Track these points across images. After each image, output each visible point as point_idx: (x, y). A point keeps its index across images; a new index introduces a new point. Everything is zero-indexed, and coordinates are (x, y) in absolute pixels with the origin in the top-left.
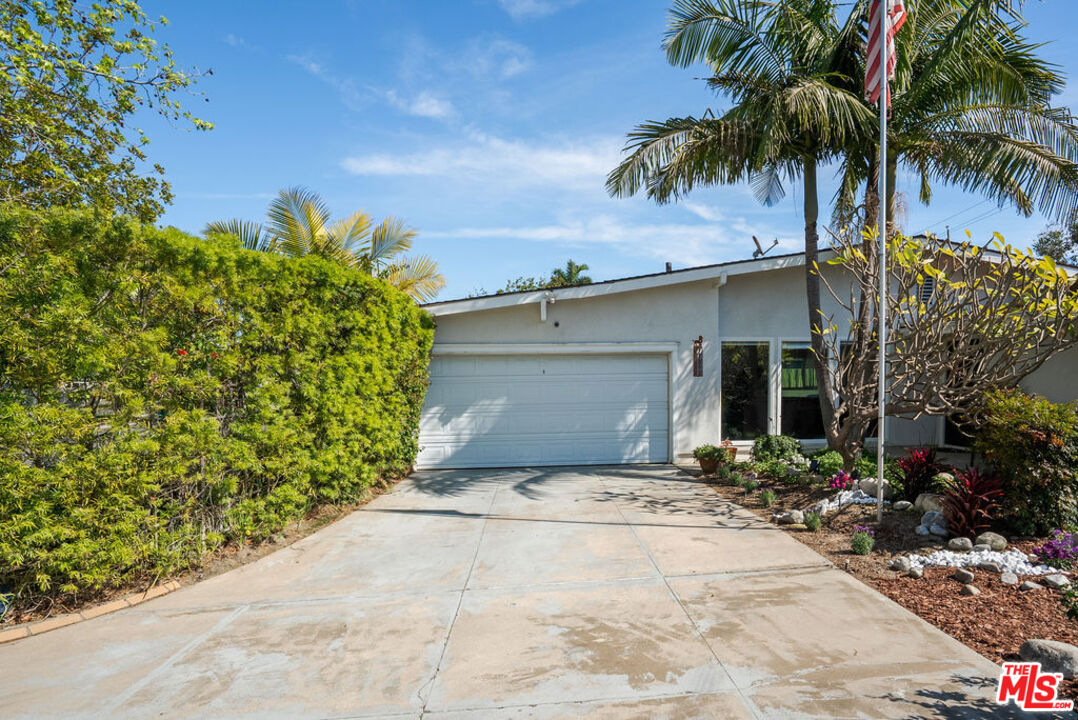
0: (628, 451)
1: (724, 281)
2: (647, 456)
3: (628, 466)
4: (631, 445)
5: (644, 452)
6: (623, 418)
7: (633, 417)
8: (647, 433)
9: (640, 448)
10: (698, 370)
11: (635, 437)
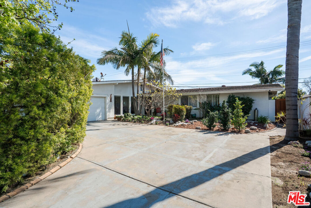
0: (97, 118)
1: (117, 84)
2: (101, 119)
3: (97, 121)
4: (98, 117)
5: (100, 118)
6: (96, 111)
7: (98, 111)
8: (101, 114)
9: (100, 117)
10: (111, 101)
11: (99, 115)
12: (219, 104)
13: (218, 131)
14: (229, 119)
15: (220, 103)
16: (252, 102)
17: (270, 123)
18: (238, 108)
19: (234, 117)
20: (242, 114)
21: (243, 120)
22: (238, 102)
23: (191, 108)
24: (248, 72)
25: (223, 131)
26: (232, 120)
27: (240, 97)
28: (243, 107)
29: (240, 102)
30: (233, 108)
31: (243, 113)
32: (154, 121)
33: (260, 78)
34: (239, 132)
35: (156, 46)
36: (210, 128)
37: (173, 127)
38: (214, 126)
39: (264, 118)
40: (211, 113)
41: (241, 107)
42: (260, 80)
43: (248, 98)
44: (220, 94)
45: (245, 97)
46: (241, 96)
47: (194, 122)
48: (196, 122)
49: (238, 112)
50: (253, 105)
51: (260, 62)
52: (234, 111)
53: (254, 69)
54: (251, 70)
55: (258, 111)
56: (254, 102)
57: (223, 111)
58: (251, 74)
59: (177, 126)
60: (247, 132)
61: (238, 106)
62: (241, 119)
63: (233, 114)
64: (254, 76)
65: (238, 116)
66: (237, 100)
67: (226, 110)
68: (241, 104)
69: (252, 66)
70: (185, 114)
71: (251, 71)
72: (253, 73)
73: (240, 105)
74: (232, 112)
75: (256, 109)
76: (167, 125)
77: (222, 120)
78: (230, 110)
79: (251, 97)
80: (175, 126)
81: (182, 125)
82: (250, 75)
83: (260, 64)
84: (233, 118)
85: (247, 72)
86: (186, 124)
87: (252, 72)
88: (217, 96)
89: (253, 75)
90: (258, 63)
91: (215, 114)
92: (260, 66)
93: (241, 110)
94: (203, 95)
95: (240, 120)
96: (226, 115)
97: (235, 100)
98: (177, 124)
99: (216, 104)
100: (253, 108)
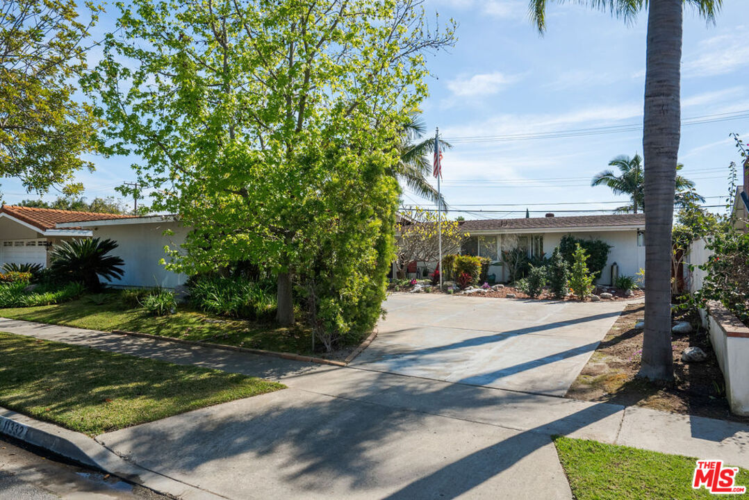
12: (543, 254)
13: (546, 299)
14: (564, 280)
15: (544, 252)
16: (607, 251)
17: (637, 289)
18: (580, 261)
19: (574, 275)
20: (586, 270)
21: (587, 280)
22: (580, 250)
23: (488, 262)
24: (605, 179)
25: (554, 299)
26: (571, 280)
27: (585, 241)
28: (587, 259)
29: (583, 251)
30: (572, 261)
31: (588, 269)
32: (418, 287)
33: (631, 195)
34: (582, 300)
35: (420, 136)
36: (532, 295)
37: (462, 295)
38: (539, 293)
39: (627, 279)
40: (534, 269)
41: (585, 259)
42: (632, 197)
43: (600, 242)
44: (544, 233)
45: (594, 240)
46: (587, 239)
47: (499, 287)
48: (502, 287)
49: (579, 268)
50: (608, 255)
51: (632, 158)
52: (573, 265)
53: (618, 173)
54: (611, 175)
55: (617, 267)
56: (610, 249)
57: (555, 265)
58: (611, 184)
59: (470, 295)
60: (594, 300)
61: (580, 256)
62: (586, 278)
63: (571, 270)
64: (619, 188)
65: (580, 275)
66: (579, 248)
67: (560, 264)
68: (585, 255)
69: (614, 164)
70: (480, 272)
71: (610, 177)
72: (617, 181)
73: (583, 256)
74: (569, 268)
75: (615, 264)
76: (450, 293)
77: (554, 282)
78: (566, 263)
79: (604, 240)
80: (465, 294)
81: (478, 292)
82: (609, 185)
83: (632, 163)
84: (571, 277)
85: (601, 180)
86: (486, 291)
87: (613, 178)
88: (539, 238)
89: (616, 188)
90: (628, 157)
91: (540, 271)
92: (632, 167)
93: (585, 264)
94: (511, 235)
95: (583, 280)
96: (559, 272)
97: (575, 248)
98: (468, 291)
99: (536, 255)
100: (609, 263)
